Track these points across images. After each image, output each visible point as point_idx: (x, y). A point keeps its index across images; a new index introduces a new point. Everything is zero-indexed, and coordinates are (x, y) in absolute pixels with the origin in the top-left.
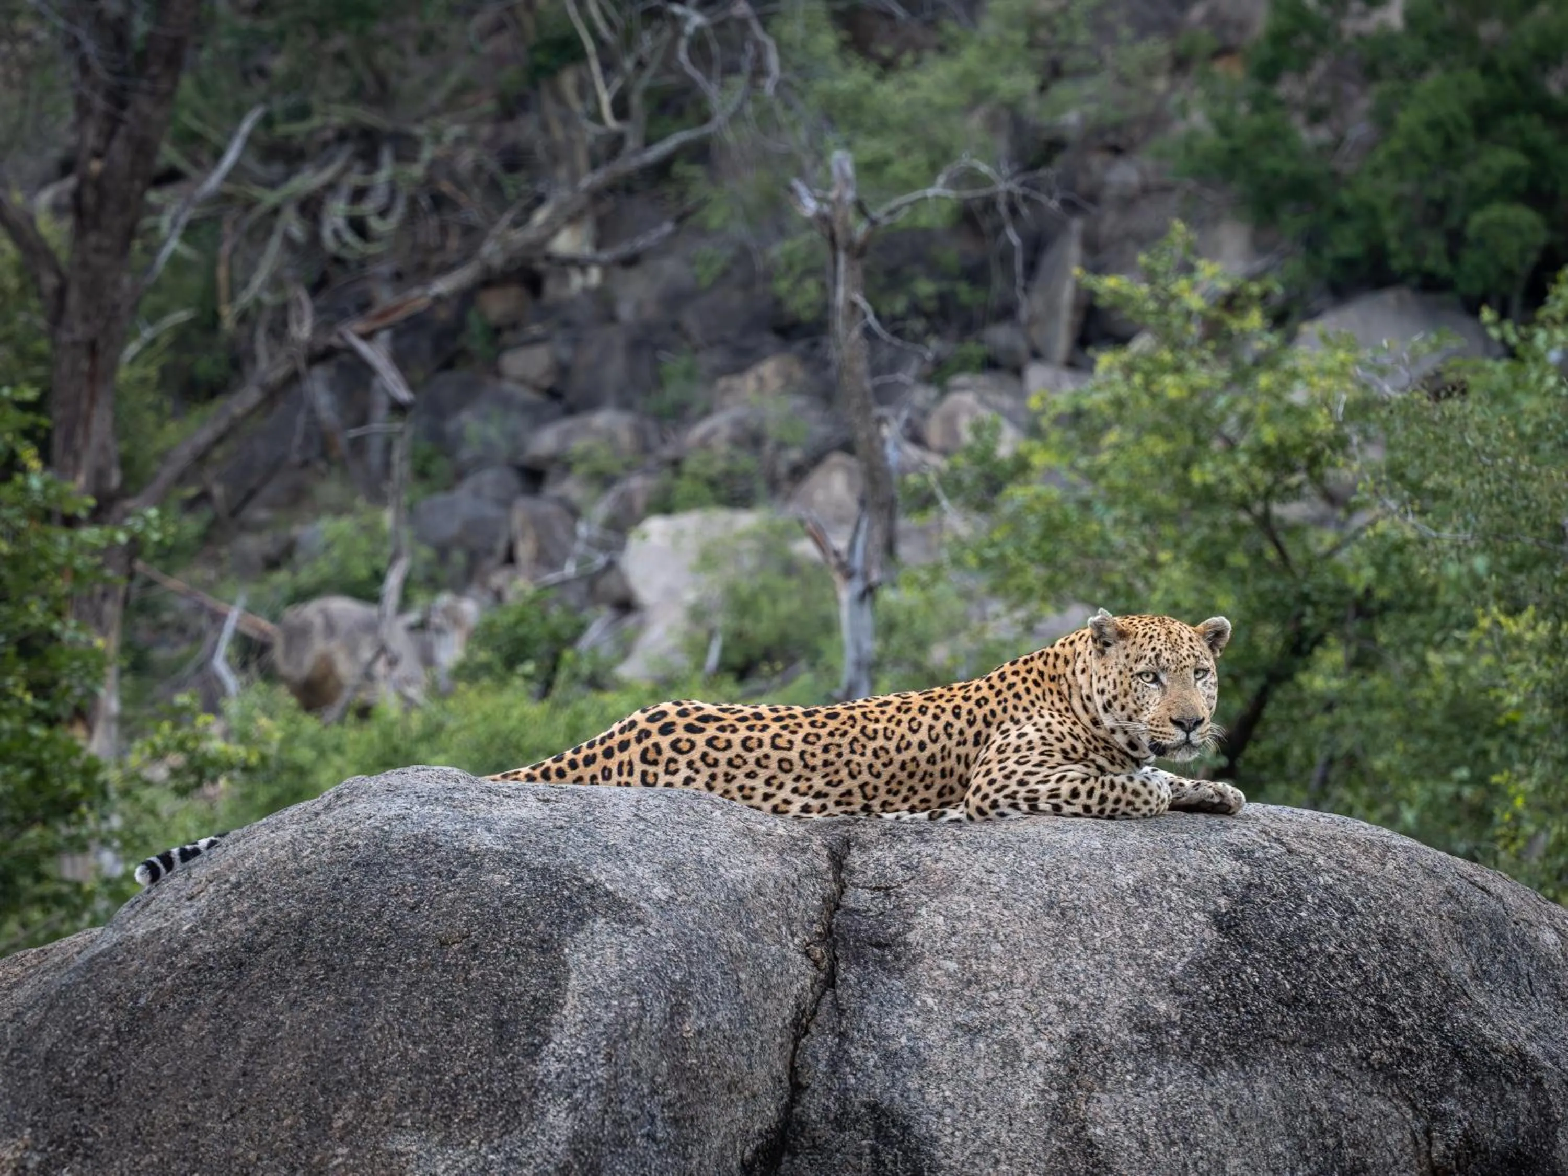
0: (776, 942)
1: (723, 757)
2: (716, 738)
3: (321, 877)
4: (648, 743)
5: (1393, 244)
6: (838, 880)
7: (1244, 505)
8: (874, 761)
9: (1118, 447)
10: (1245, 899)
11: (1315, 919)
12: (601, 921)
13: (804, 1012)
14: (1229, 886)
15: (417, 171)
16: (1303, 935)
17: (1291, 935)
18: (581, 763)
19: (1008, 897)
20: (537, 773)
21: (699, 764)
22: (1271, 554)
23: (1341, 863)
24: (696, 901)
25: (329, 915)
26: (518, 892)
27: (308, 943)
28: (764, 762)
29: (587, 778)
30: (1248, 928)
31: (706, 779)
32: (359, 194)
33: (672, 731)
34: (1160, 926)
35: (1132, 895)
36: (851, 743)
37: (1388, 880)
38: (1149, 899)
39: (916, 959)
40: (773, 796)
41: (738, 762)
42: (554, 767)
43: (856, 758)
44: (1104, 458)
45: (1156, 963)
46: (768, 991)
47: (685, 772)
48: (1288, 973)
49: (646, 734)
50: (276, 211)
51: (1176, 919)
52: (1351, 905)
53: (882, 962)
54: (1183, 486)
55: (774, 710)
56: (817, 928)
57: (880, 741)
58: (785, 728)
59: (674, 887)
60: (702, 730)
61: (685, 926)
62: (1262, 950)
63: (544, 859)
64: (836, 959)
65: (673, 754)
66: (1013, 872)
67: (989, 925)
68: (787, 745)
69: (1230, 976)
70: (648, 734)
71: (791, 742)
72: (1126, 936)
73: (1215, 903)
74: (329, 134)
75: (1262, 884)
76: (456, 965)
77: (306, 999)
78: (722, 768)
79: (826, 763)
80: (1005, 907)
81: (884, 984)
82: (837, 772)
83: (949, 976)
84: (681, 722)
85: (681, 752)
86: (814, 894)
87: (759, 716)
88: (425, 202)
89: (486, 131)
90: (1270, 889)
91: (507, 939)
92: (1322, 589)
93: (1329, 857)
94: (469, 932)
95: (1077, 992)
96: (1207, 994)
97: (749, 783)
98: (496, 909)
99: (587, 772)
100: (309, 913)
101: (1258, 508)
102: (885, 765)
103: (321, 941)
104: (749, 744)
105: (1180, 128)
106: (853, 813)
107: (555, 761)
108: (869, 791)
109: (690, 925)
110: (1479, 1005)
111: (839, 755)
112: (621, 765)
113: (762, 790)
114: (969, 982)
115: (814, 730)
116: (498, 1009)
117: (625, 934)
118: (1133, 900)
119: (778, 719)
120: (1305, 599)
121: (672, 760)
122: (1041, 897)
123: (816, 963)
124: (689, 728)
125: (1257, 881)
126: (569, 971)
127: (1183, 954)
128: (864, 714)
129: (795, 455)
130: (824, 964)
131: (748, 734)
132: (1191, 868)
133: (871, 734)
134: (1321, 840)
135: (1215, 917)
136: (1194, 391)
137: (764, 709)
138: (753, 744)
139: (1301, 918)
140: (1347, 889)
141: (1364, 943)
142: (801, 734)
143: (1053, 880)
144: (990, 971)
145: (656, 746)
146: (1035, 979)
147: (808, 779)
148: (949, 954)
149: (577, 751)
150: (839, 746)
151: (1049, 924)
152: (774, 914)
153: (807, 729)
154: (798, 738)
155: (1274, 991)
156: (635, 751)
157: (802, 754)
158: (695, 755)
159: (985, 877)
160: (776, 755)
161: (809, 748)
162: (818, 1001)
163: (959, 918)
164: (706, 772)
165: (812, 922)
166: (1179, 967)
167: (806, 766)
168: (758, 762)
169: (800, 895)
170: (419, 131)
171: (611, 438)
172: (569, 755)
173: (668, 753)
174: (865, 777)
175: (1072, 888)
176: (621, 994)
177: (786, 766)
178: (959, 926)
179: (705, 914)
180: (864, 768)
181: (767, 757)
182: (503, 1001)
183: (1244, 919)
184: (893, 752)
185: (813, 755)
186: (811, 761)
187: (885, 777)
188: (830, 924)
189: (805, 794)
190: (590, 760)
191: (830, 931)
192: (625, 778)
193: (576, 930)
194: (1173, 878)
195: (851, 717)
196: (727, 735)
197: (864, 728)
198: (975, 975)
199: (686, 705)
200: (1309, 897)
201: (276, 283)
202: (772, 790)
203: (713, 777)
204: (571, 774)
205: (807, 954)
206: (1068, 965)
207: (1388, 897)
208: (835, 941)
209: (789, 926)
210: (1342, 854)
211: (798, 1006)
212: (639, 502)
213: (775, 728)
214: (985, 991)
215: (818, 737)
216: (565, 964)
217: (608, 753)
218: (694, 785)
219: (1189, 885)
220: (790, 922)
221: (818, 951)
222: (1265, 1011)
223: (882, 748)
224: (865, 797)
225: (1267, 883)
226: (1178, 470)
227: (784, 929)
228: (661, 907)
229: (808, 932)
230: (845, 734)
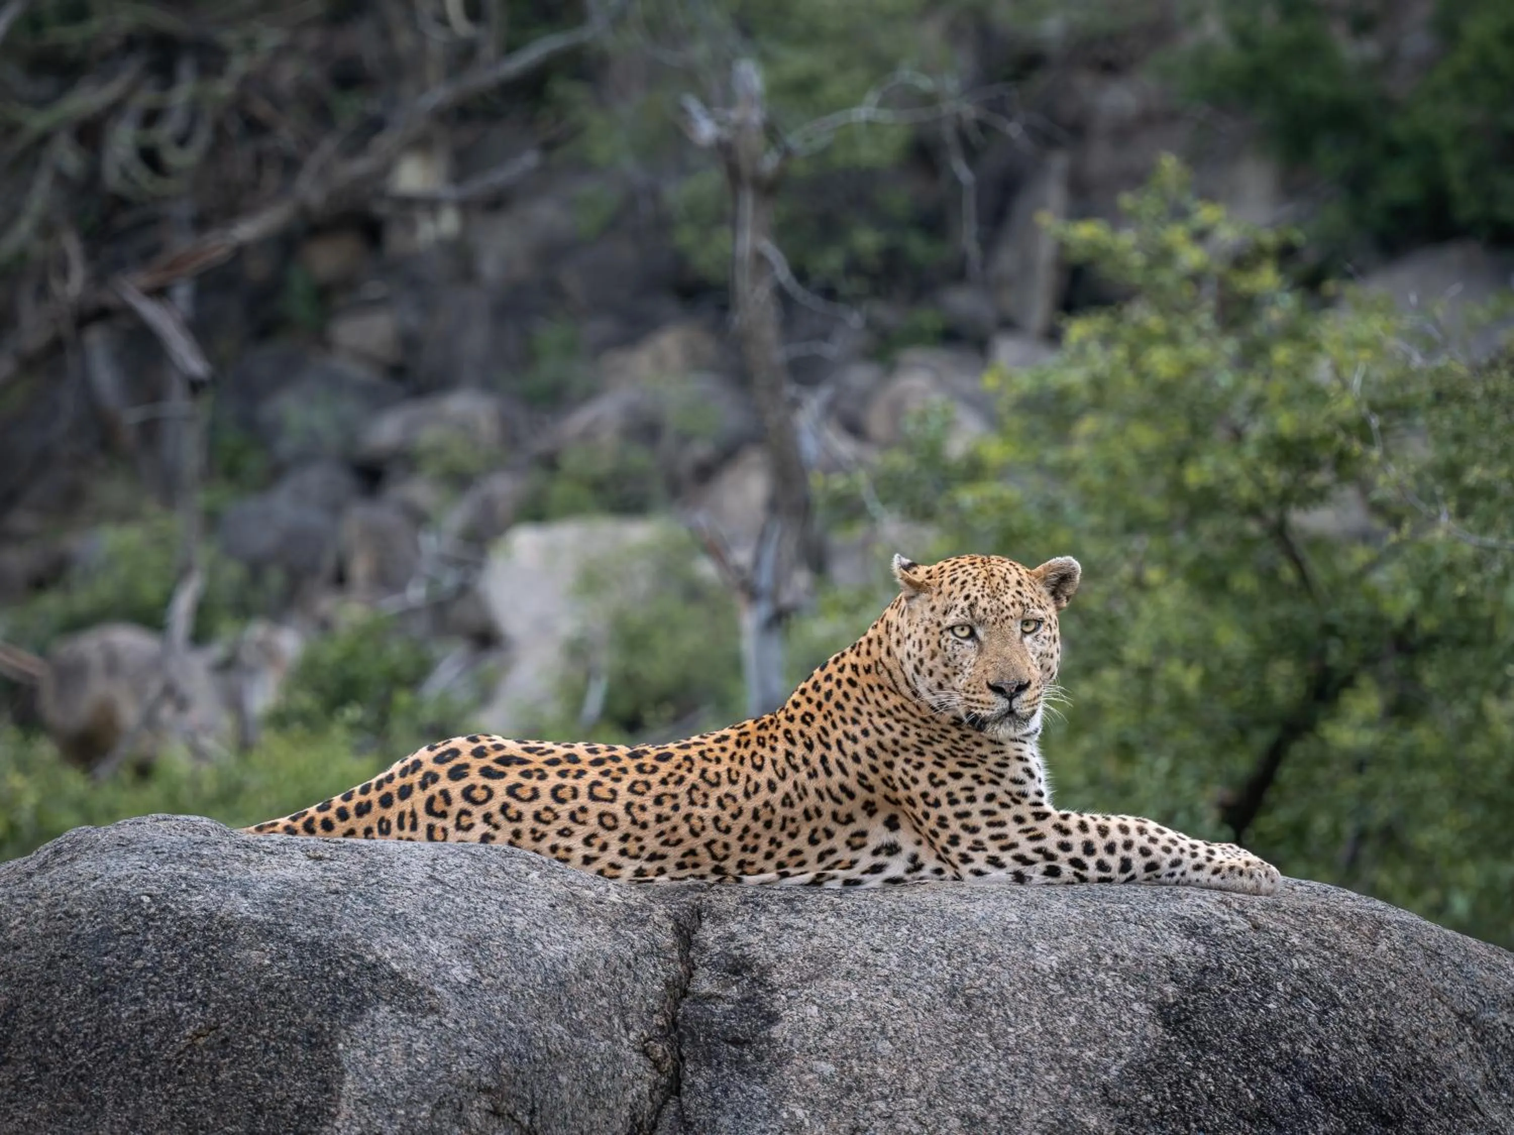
0: (606, 1037)
1: (528, 810)
2: (519, 785)
3: (33, 954)
4: (434, 789)
5: (1457, 186)
6: (685, 959)
7: (1253, 511)
8: (720, 812)
9: (1096, 439)
10: (1198, 987)
11: (1286, 1012)
12: (385, 1009)
13: (640, 1125)
14: (1178, 971)
15: (224, 88)
16: (1271, 1032)
17: (1257, 1032)
18: (352, 813)
19: (899, 982)
20: (299, 824)
21: (498, 818)
22: (1288, 573)
23: (1320, 943)
24: (505, 985)
25: (42, 1002)
26: (280, 972)
27: (15, 1036)
28: (580, 817)
29: (360, 831)
30: (1202, 1023)
31: (509, 837)
32: (151, 118)
33: (465, 775)
34: (1091, 1019)
35: (1057, 981)
36: (689, 792)
37: (1379, 964)
38: (1078, 986)
39: (783, 1060)
40: (595, 859)
41: (547, 816)
42: (320, 817)
43: (698, 811)
44: (1078, 451)
45: (1086, 1066)
46: (595, 1099)
47: (481, 828)
48: (1251, 1080)
49: (433, 777)
50: (44, 139)
51: (1111, 1010)
52: (1332, 995)
53: (739, 1063)
54: (1177, 489)
55: (593, 751)
56: (658, 1020)
57: (726, 788)
58: (605, 773)
59: (478, 967)
60: (502, 775)
61: (490, 1017)
62: (1219, 1051)
63: (315, 931)
64: (682, 1059)
65: (466, 805)
66: (907, 952)
67: (875, 1017)
68: (609, 796)
69: (1178, 1083)
70: (435, 778)
71: (613, 792)
72: (1047, 1031)
73: (1160, 991)
74: (113, 43)
75: (1221, 968)
76: (201, 1064)
77: (11, 1107)
78: (528, 824)
79: (659, 819)
80: (896, 994)
81: (742, 1091)
82: (674, 829)
83: (824, 1080)
84: (477, 764)
85: (475, 802)
86: (655, 976)
87: (573, 759)
88: (234, 128)
89: (312, 39)
90: (1230, 975)
91: (265, 1032)
92: (1352, 617)
93: (1306, 935)
94: (218, 1023)
95: (984, 1102)
96: (1149, 1105)
97: (563, 842)
98: (252, 994)
99: (361, 824)
100: (17, 998)
101: (1272, 514)
102: (734, 817)
103: (32, 1033)
104: (561, 794)
105: (1189, 41)
106: (702, 877)
107: (320, 809)
108: (718, 850)
109: (497, 1014)
110: (1493, 1123)
111: (676, 808)
112: (401, 816)
113: (579, 850)
114: (850, 1089)
115: (643, 777)
116: (253, 1120)
117: (414, 1025)
118: (1057, 987)
119: (598, 762)
120: (1329, 630)
121: (464, 812)
122: (941, 982)
123: (657, 1064)
124: (486, 772)
125: (1214, 964)
126: (343, 1072)
127: (1120, 1055)
128: (702, 753)
129: (701, 450)
130: (667, 1065)
131: (560, 781)
132: (1131, 948)
133: (713, 779)
134: (1295, 914)
135: (1160, 1009)
136: (1192, 367)
137: (580, 749)
138: (565, 793)
139: (1268, 1011)
140: (1327, 975)
141: (1349, 1043)
142: (627, 781)
143: (956, 961)
144: (875, 1076)
145: (445, 793)
146: (933, 1085)
147: (639, 839)
148: (824, 1053)
149: (348, 797)
150: (675, 796)
151: (951, 1016)
152: (604, 1002)
153: (633, 775)
154: (622, 787)
155: (1233, 1102)
156: (419, 798)
157: (628, 807)
158: (493, 806)
159: (871, 957)
160: (595, 808)
161: (637, 800)
162: (658, 1112)
163: (836, 1009)
164: (508, 828)
165: (652, 1012)
166: (1114, 1071)
167: (634, 822)
168: (573, 816)
169: (636, 979)
170: (229, 37)
171: (465, 426)
172: (337, 801)
173: (459, 804)
174: (711, 833)
175: (980, 972)
176: (409, 1102)
177: (608, 821)
178: (836, 1017)
179: (516, 1001)
180: (709, 823)
181: (583, 810)
182: (260, 1110)
183: (1196, 1011)
184: (741, 799)
185: (643, 808)
186: (641, 817)
187: (736, 831)
188: (674, 1015)
189: (636, 857)
190: (363, 810)
191: (675, 1024)
192: (407, 832)
193: (353, 1020)
194: (1108, 960)
195: (687, 758)
196: (533, 782)
197: (704, 771)
198: (857, 1080)
199: (484, 742)
200: (1280, 985)
201: (46, 229)
202: (593, 851)
203: (517, 834)
204: (341, 827)
205: (645, 1052)
206: (975, 1069)
207: (1379, 986)
208: (681, 1035)
209: (623, 1017)
210: (1322, 932)
211: (633, 1118)
212: (504, 508)
213: (593, 774)
214: (870, 1100)
215: (648, 785)
216: (338, 1063)
217: (386, 801)
218: (494, 844)
219: (1128, 968)
220: (624, 1011)
221: (659, 1049)
222: (1221, 1127)
223: (727, 795)
224: (714, 857)
225: (1227, 967)
226: (1169, 469)
227: (616, 1020)
228: (460, 992)
229: (646, 1025)
230: (681, 780)
